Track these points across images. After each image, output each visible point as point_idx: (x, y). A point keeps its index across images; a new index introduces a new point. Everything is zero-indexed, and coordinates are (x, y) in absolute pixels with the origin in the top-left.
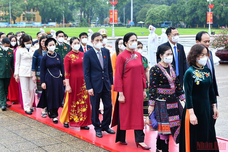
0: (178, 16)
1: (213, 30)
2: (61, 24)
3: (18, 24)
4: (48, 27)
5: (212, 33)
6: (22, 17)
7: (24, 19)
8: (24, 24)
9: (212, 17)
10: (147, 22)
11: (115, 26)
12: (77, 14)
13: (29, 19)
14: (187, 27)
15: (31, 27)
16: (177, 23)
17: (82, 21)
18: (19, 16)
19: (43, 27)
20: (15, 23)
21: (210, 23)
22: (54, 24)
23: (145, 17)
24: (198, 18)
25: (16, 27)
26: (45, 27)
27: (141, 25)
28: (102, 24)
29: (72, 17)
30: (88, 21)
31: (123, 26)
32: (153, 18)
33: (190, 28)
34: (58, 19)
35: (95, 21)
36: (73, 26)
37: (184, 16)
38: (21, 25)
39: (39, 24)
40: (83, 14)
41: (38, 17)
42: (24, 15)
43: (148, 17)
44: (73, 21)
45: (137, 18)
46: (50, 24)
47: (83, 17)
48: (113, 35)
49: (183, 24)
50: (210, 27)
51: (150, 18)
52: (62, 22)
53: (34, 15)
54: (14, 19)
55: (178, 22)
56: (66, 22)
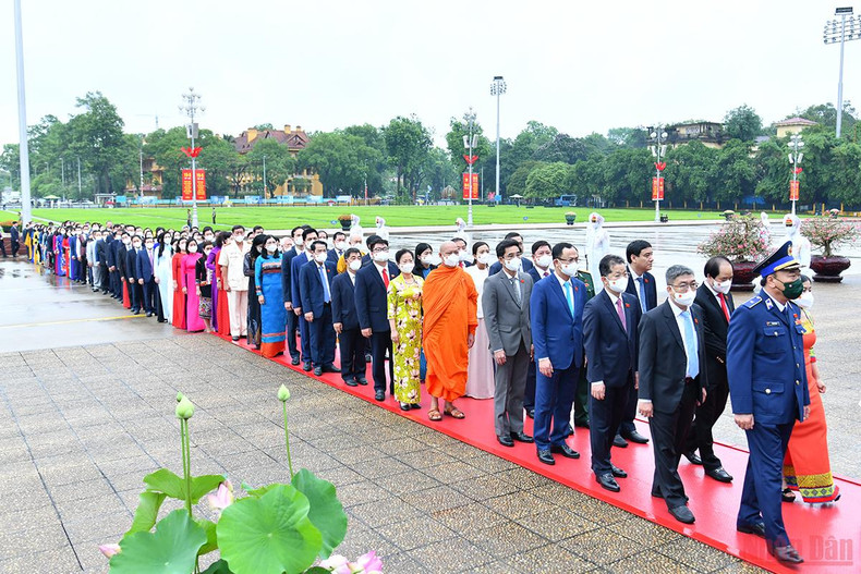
0: (589, 184)
1: (665, 213)
2: (359, 198)
3: (279, 199)
4: (338, 204)
5: (662, 219)
6: (286, 184)
7: (289, 189)
8: (290, 199)
9: (662, 188)
10: (528, 195)
11: (474, 202)
12: (391, 179)
13: (300, 188)
14: (606, 207)
15: (305, 204)
16: (586, 197)
17: (400, 193)
18: (282, 183)
19: (327, 204)
20: (272, 197)
21: (657, 199)
22: (347, 198)
23: (525, 187)
24: (628, 188)
25: (275, 204)
26: (331, 205)
27: (516, 202)
28: (437, 199)
29: (380, 185)
30: (411, 194)
31: (481, 203)
32: (538, 187)
33: (612, 207)
34: (354, 189)
35: (424, 194)
36: (383, 203)
37: (602, 184)
38: (285, 201)
39: (319, 198)
40: (402, 180)
41: (318, 186)
42: (289, 181)
43: (529, 187)
44: (384, 193)
45: (508, 187)
46: (340, 198)
47: (402, 183)
48: (470, 221)
49: (599, 199)
50: (657, 206)
51: (534, 187)
52: (363, 196)
53: (310, 181)
54: (272, 188)
55: (589, 195)
56: (370, 195)
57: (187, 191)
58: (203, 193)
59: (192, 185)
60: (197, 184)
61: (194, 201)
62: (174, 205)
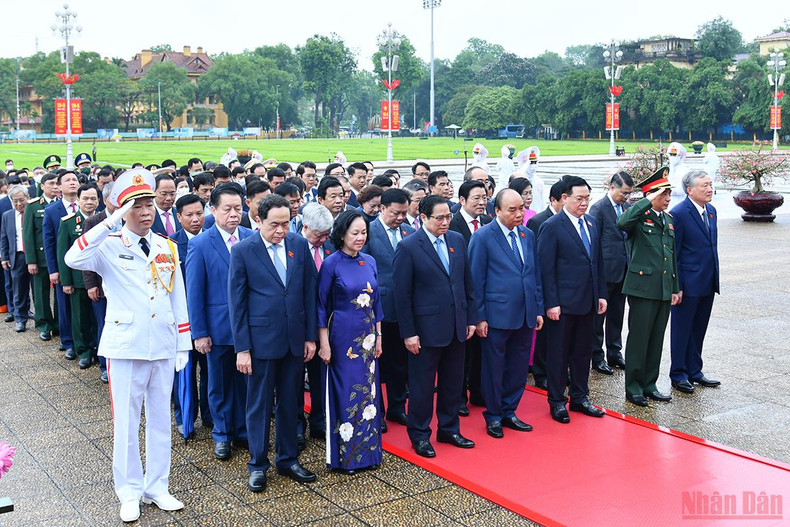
0: (537, 112)
1: (621, 145)
2: (272, 130)
3: (177, 132)
4: (244, 138)
5: (618, 153)
6: (185, 115)
7: (189, 121)
8: (190, 132)
9: (617, 116)
10: (468, 126)
11: (394, 135)
12: (308, 107)
13: (201, 119)
14: (559, 138)
15: (206, 138)
16: (536, 127)
17: (318, 124)
18: (180, 114)
19: (232, 138)
20: (169, 130)
21: (612, 128)
22: (256, 131)
23: (463, 115)
24: (584, 115)
25: (172, 139)
26: (236, 138)
27: (454, 134)
28: (364, 130)
29: (296, 115)
30: (332, 125)
31: (412, 135)
32: (479, 116)
33: (565, 138)
34: (264, 121)
35: (349, 124)
36: (299, 136)
37: (554, 111)
38: (183, 135)
39: (223, 131)
40: (320, 108)
41: (222, 116)
42: (189, 111)
43: (468, 116)
44: (300, 123)
45: (444, 116)
46: (248, 130)
47: (321, 115)
48: (390, 156)
49: (549, 129)
50: (612, 137)
51: (474, 116)
52: (275, 127)
53: (213, 111)
54: (168, 120)
55: (538, 125)
56: (283, 126)
57: (60, 123)
58: (79, 126)
59: (66, 117)
60: (72, 115)
61: (69, 135)
62: (55, 140)
